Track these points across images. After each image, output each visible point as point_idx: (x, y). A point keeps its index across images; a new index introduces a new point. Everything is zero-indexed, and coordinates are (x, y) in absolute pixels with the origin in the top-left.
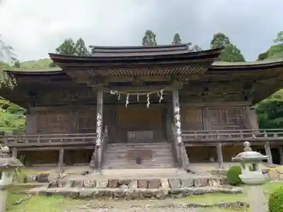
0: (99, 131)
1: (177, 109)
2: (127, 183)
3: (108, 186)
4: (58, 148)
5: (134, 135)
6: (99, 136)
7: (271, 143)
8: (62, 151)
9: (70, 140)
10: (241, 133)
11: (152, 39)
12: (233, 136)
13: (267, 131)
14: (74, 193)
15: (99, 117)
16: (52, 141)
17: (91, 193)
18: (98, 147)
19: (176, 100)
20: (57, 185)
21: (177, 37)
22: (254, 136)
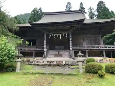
0: (45, 46)
2: (53, 62)
3: (47, 63)
4: (33, 51)
5: (57, 47)
6: (45, 48)
7: (106, 50)
8: (34, 52)
9: (36, 49)
10: (95, 47)
11: (70, 6)
12: (92, 48)
13: (105, 46)
14: (37, 64)
15: (45, 42)
16: (31, 49)
18: (45, 51)
19: (70, 36)
20: (33, 62)
21: (81, 4)
22: (100, 48)
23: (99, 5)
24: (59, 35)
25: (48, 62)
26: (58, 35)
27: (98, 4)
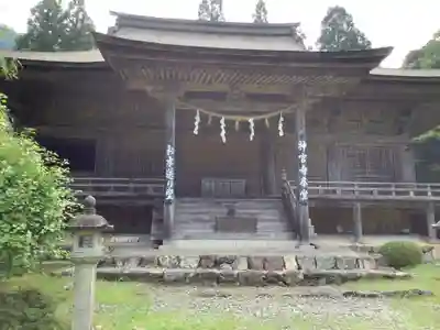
0: (170, 175)
1: (303, 145)
2: (230, 261)
3: (200, 265)
5: (213, 184)
6: (171, 183)
10: (393, 189)
13: (433, 187)
15: (170, 150)
17: (181, 275)
18: (169, 202)
19: (301, 130)
21: (261, 6)
22: (412, 193)
23: (330, 21)
24: (245, 118)
25: (204, 260)
26: (238, 119)
27: (326, 19)
